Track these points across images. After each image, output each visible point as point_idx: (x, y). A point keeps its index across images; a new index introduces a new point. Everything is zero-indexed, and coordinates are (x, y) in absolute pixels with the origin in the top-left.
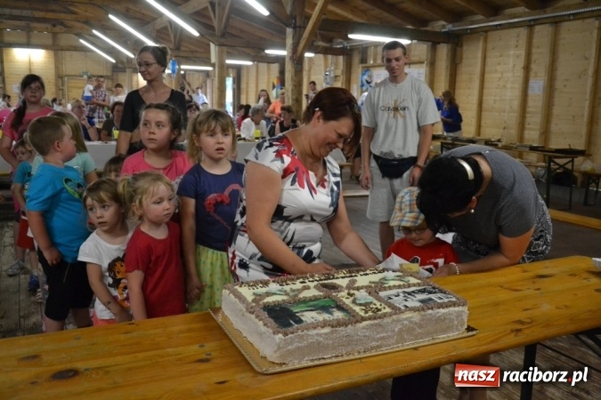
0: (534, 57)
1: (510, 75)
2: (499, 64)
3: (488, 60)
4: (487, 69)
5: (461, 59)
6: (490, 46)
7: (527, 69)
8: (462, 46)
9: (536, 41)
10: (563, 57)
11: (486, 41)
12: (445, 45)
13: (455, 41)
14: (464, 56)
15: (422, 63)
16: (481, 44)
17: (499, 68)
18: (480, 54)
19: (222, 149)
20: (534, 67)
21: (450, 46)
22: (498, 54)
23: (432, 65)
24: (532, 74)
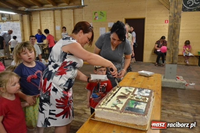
0: (56, 19)
1: (49, 24)
2: (45, 21)
3: (41, 20)
4: (42, 23)
5: (32, 19)
6: (41, 16)
7: (54, 23)
8: (32, 16)
9: (56, 15)
10: (64, 19)
11: (40, 14)
12: (26, 15)
13: (29, 13)
14: (33, 19)
15: (19, 20)
16: (39, 15)
17: (45, 22)
18: (39, 18)
19: (31, 58)
20: (56, 22)
21: (28, 15)
22: (45, 18)
23: (22, 21)
24: (56, 24)
